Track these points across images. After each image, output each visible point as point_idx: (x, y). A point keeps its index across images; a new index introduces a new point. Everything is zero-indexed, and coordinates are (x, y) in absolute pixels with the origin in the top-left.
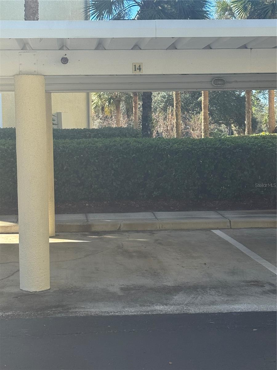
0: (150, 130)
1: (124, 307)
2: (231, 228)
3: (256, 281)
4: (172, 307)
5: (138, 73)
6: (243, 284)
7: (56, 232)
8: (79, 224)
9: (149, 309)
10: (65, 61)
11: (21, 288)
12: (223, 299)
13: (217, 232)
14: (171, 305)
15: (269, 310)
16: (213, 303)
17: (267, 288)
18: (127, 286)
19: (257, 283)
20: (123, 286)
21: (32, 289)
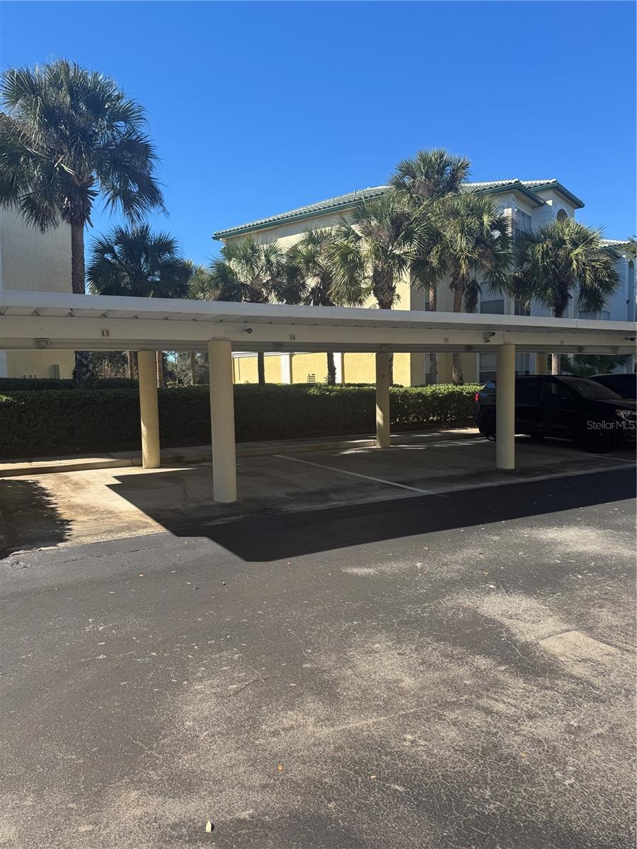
10: (251, 331)
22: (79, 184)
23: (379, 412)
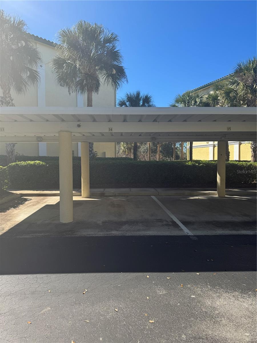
0: (136, 158)
1: (98, 232)
2: (159, 195)
3: (161, 220)
4: (120, 232)
5: (111, 131)
6: (155, 221)
7: (90, 196)
8: (99, 193)
9: (109, 233)
10: (79, 126)
11: (60, 221)
12: (143, 228)
13: (153, 197)
14: (120, 231)
15: (162, 235)
16: (139, 230)
17: (164, 223)
18: (106, 221)
19: (161, 221)
20: (104, 221)
21: (64, 222)
22: (90, 73)
23: (218, 176)
